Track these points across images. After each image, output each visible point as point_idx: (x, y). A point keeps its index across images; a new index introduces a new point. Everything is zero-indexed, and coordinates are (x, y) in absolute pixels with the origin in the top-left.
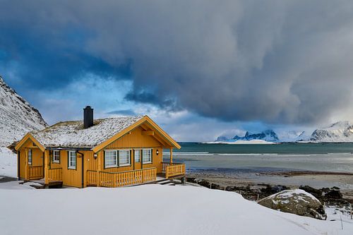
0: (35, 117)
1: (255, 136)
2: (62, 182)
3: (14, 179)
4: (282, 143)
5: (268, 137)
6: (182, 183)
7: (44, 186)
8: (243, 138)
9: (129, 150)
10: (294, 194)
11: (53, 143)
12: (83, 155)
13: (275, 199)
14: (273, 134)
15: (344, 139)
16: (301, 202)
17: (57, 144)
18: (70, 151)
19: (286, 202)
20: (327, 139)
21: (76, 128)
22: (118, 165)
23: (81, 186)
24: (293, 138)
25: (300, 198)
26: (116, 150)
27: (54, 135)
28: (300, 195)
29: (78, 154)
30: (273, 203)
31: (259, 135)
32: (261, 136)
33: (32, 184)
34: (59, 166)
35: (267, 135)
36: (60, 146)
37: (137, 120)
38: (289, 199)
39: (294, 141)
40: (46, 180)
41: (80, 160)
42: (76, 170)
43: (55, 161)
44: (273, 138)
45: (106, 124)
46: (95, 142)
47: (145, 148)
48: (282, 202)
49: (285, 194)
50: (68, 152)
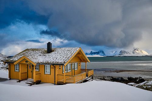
1: (95, 53)
2: (41, 81)
4: (107, 56)
5: (101, 53)
8: (89, 54)
9: (70, 64)
12: (55, 67)
13: (145, 86)
14: (103, 52)
15: (132, 55)
18: (46, 65)
20: (126, 55)
21: (42, 53)
22: (67, 71)
24: (111, 54)
29: (52, 67)
31: (97, 52)
32: (98, 53)
33: (26, 82)
34: (39, 73)
35: (100, 53)
36: (41, 63)
38: (151, 85)
39: (112, 56)
40: (34, 80)
42: (50, 74)
44: (103, 54)
47: (75, 62)
48: (148, 87)
49: (148, 83)
50: (45, 66)
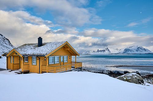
0: (7, 42)
1: (101, 51)
2: (29, 71)
3: (5, 70)
6: (81, 70)
7: (21, 73)
8: (96, 52)
9: (58, 56)
10: (133, 75)
11: (25, 53)
12: (40, 59)
13: (125, 77)
14: (108, 50)
16: (136, 78)
17: (27, 54)
19: (130, 78)
21: (34, 47)
22: (54, 63)
23: (39, 73)
24: (116, 52)
25: (135, 76)
26: (53, 57)
27: (25, 50)
28: (135, 75)
29: (37, 58)
30: (124, 79)
32: (104, 51)
33: (15, 72)
34: (28, 64)
35: (106, 51)
36: (29, 55)
37: (63, 43)
38: (131, 77)
40: (21, 70)
41: (38, 61)
42: (36, 65)
43: (25, 61)
44: (109, 52)
45: (48, 45)
46: (46, 53)
47: (65, 55)
48: (128, 78)
49: (129, 75)
50: (32, 57)
